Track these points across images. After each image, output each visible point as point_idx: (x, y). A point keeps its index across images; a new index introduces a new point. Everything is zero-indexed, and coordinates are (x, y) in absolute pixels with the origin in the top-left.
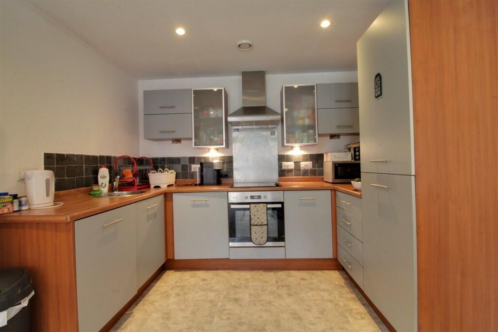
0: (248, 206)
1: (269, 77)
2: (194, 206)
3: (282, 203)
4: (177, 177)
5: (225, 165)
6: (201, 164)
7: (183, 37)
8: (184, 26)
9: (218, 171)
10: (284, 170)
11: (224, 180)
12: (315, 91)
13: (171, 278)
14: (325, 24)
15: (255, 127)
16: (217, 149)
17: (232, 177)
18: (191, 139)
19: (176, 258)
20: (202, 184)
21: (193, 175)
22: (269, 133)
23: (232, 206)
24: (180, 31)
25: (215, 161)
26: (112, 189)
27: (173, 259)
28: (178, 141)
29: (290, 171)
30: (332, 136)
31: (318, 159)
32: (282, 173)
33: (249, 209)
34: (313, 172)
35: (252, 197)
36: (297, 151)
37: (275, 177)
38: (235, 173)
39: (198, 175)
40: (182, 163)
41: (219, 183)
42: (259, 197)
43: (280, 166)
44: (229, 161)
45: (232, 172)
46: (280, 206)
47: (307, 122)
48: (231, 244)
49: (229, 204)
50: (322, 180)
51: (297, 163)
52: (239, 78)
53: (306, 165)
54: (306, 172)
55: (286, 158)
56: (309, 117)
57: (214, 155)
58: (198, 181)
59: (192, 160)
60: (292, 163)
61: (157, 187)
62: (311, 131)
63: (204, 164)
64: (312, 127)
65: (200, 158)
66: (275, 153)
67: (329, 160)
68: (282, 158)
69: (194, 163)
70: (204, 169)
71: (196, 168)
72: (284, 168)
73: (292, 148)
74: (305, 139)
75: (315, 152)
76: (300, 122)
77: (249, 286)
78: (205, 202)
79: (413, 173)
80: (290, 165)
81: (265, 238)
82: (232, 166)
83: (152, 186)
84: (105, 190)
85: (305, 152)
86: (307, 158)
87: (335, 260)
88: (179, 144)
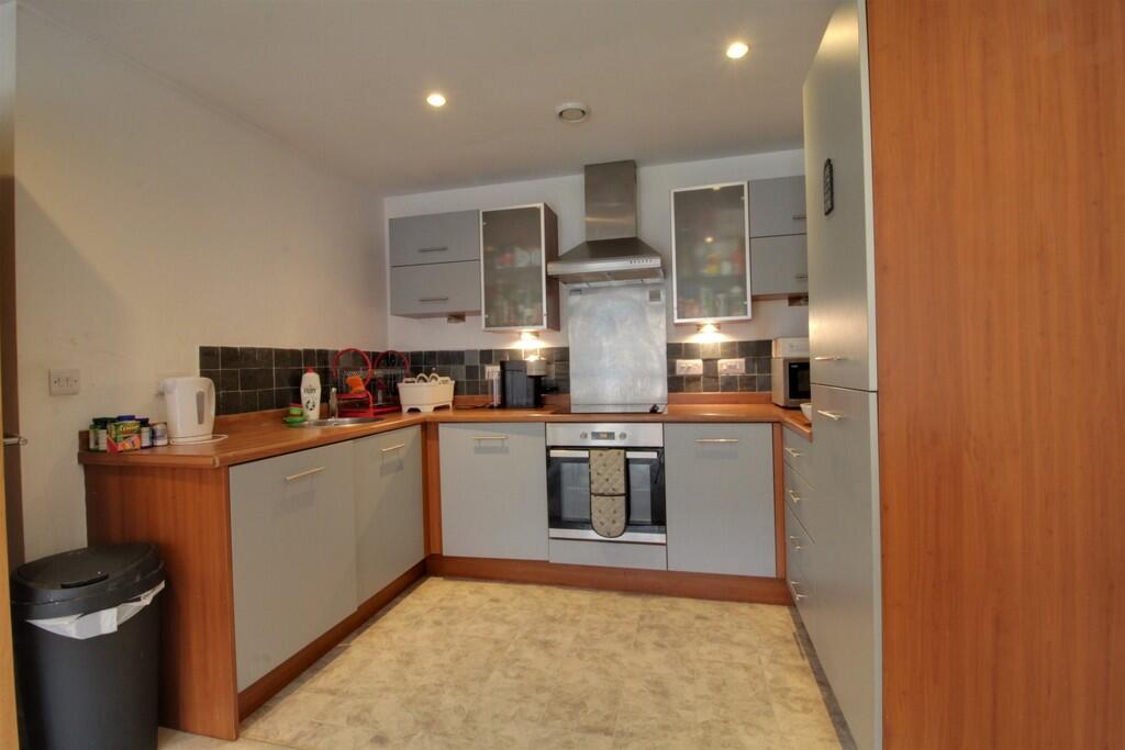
0: (585, 454)
2: (478, 450)
3: (660, 450)
4: (457, 391)
5: (553, 367)
6: (503, 364)
7: (441, 111)
8: (443, 88)
9: (537, 379)
10: (680, 378)
11: (550, 399)
12: (746, 198)
13: (435, 590)
14: (737, 50)
15: (614, 283)
16: (537, 334)
17: (567, 391)
18: (479, 313)
19: (446, 553)
20: (503, 405)
21: (486, 388)
22: (646, 296)
23: (554, 453)
24: (436, 100)
25: (532, 359)
26: (326, 413)
27: (440, 556)
28: (458, 317)
29: (695, 379)
30: (794, 299)
31: (758, 352)
32: (676, 383)
33: (586, 460)
34: (747, 383)
35: (596, 435)
36: (709, 335)
37: (659, 391)
38: (574, 384)
39: (496, 386)
40: (467, 363)
41: (538, 404)
42: (610, 436)
43: (671, 368)
44: (561, 357)
45: (567, 381)
46: (654, 455)
47: (727, 269)
48: (553, 532)
49: (549, 448)
50: (769, 400)
51: (710, 363)
52: (578, 179)
53: (731, 366)
54: (730, 383)
55: (688, 352)
56: (731, 259)
57: (530, 345)
58: (496, 400)
59: (487, 356)
60: (699, 362)
61: (414, 411)
62: (736, 290)
63: (510, 365)
64: (738, 279)
65: (501, 352)
66: (661, 341)
67: (781, 354)
68: (675, 351)
69: (489, 362)
70: (508, 375)
71: (493, 372)
72: (679, 372)
73: (698, 327)
74: (722, 307)
75: (751, 335)
76: (709, 271)
77: (579, 621)
78: (499, 444)
79: (873, 385)
80: (694, 366)
81: (621, 524)
82: (567, 367)
83: (405, 409)
84: (314, 415)
85: (724, 338)
86: (733, 350)
87: (781, 581)
88: (461, 324)
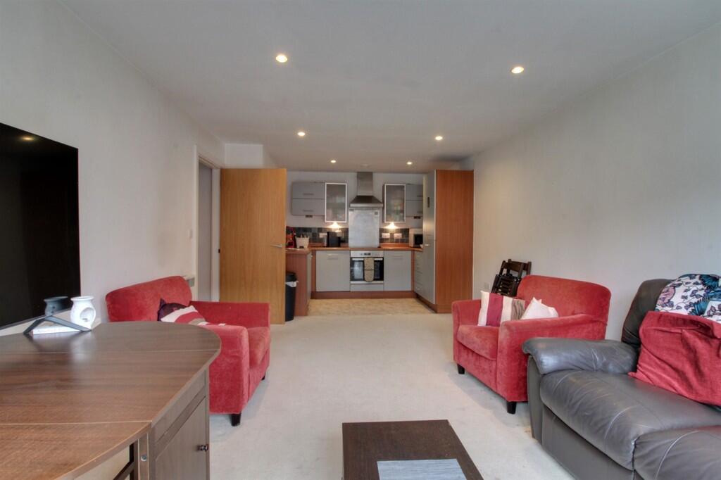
0: (362, 259)
1: (375, 175)
2: (328, 258)
3: (383, 258)
4: (310, 242)
5: (343, 234)
6: (328, 233)
7: (334, 165)
8: (335, 159)
9: (339, 238)
10: (383, 239)
11: (342, 244)
12: (405, 189)
16: (337, 223)
17: (347, 242)
18: (324, 216)
19: (318, 290)
20: (328, 246)
21: (321, 240)
22: (374, 213)
23: (353, 259)
24: (333, 161)
25: (337, 231)
27: (315, 292)
28: (311, 216)
29: (388, 239)
30: (415, 217)
31: (405, 232)
32: (382, 240)
33: (363, 261)
34: (402, 241)
35: (365, 254)
36: (392, 226)
37: (377, 243)
38: (350, 241)
39: (326, 241)
40: (313, 232)
41: (339, 246)
42: (369, 254)
43: (381, 236)
44: (346, 231)
45: (348, 239)
46: (381, 259)
47: (399, 208)
48: (352, 282)
49: (351, 258)
50: (408, 246)
51: (392, 235)
53: (398, 236)
54: (397, 241)
55: (386, 231)
56: (400, 205)
57: (335, 227)
58: (325, 244)
59: (320, 230)
60: (389, 234)
61: (302, 247)
62: (402, 214)
63: (330, 234)
64: (402, 211)
65: (325, 229)
66: (378, 227)
67: (412, 233)
68: (382, 231)
69: (322, 232)
70: (330, 237)
71: (322, 235)
72: (383, 237)
73: (389, 224)
74: (398, 219)
75: (403, 227)
76: (395, 208)
80: (387, 235)
81: (372, 278)
82: (348, 234)
83: (298, 246)
85: (397, 228)
86: (398, 231)
87: (413, 291)
88: (311, 218)
